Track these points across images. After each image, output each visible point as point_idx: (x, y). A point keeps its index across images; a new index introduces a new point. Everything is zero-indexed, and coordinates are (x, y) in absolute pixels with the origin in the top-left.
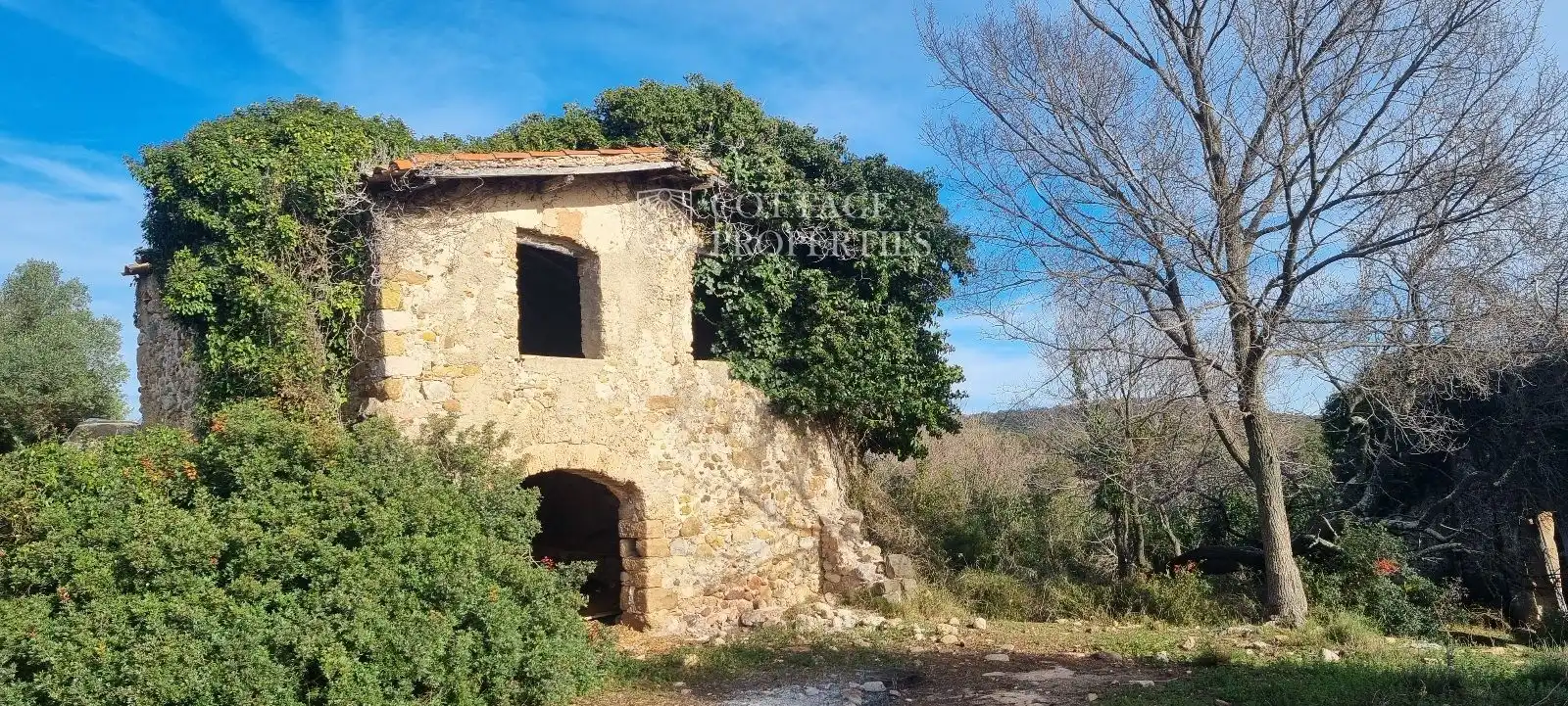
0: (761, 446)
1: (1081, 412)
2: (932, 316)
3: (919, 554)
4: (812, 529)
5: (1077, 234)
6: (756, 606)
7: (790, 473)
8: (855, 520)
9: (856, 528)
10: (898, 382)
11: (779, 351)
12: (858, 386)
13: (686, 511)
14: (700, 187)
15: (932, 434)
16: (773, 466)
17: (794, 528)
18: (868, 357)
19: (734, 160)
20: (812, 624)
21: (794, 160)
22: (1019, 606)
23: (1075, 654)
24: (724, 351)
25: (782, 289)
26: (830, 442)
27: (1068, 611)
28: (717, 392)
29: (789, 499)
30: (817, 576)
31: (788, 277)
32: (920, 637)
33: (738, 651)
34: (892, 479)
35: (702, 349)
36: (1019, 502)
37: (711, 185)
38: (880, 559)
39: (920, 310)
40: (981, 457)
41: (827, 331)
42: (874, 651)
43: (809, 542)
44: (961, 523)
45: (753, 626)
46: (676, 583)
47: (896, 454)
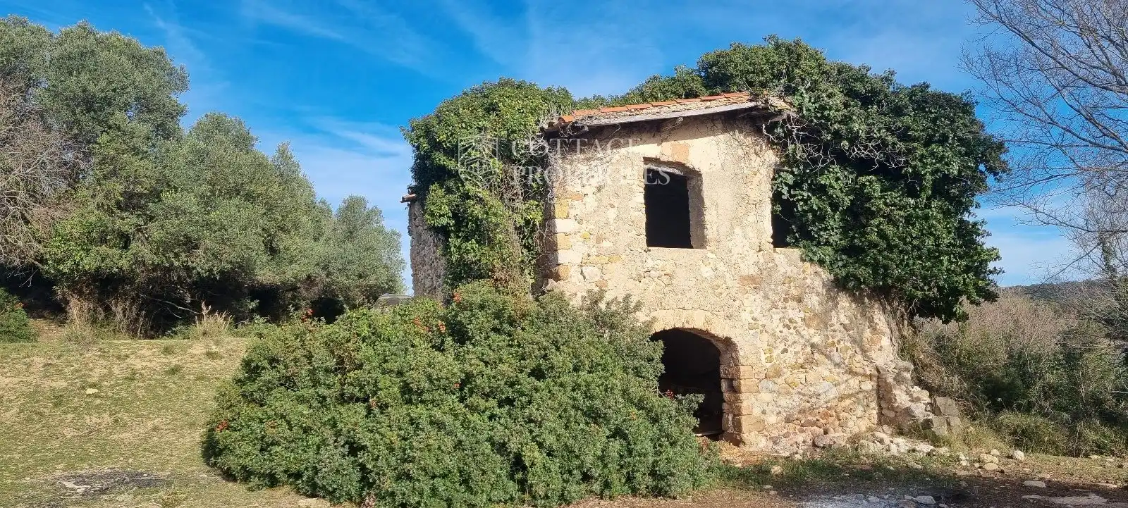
0: (827, 312)
1: (1110, 284)
2: (970, 208)
3: (962, 397)
4: (871, 375)
5: (1105, 135)
6: (826, 432)
7: (851, 332)
8: (907, 370)
9: (908, 375)
10: (941, 261)
11: (841, 240)
12: (907, 265)
13: (770, 359)
14: (776, 119)
15: (972, 302)
16: (837, 326)
17: (856, 374)
18: (915, 242)
19: (802, 97)
20: (872, 448)
21: (851, 93)
22: (1054, 443)
23: (1108, 485)
24: (796, 239)
25: (842, 192)
26: (884, 310)
27: (1100, 449)
28: (792, 271)
29: (850, 352)
30: (875, 412)
31: (847, 183)
32: (964, 463)
33: (813, 465)
34: (937, 338)
35: (779, 240)
36: (1052, 357)
37: (785, 117)
38: (929, 400)
39: (961, 203)
40: (1016, 322)
41: (880, 223)
42: (924, 472)
43: (869, 386)
44: (998, 374)
45: (824, 447)
46: (764, 412)
47: (941, 318)
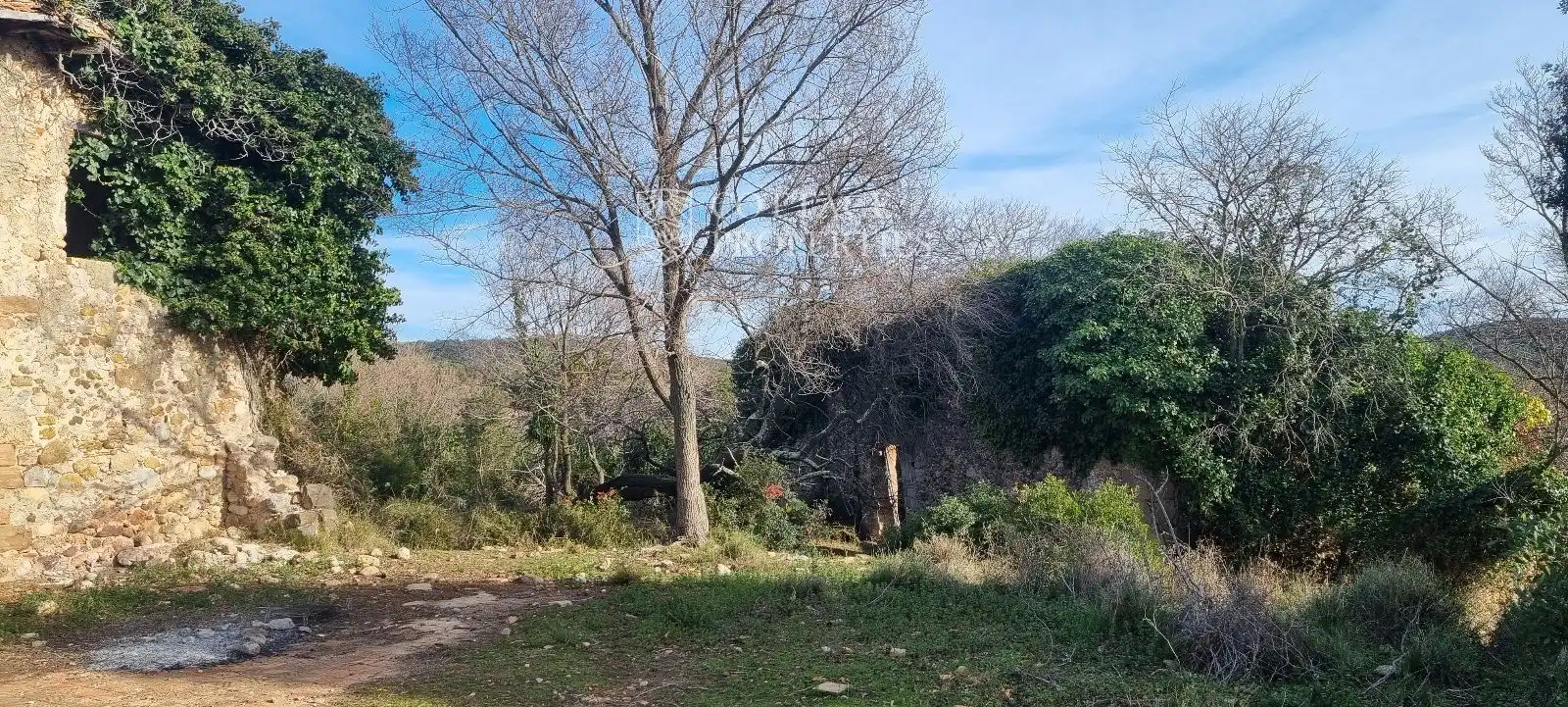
0: (154, 363)
1: (519, 345)
2: (370, 233)
3: (341, 483)
4: (216, 456)
5: (526, 165)
6: (137, 543)
7: (190, 395)
8: (269, 447)
9: (270, 456)
10: (327, 301)
11: (183, 255)
12: (281, 301)
13: (48, 434)
14: (83, 52)
15: (365, 359)
16: (169, 386)
17: (192, 455)
18: (294, 271)
19: (132, 26)
20: (209, 560)
21: (211, 39)
22: (445, 535)
23: (498, 579)
24: (109, 248)
25: (190, 184)
26: (243, 363)
27: (494, 538)
28: (94, 295)
29: (186, 423)
30: (218, 509)
31: (198, 171)
32: (337, 569)
33: (111, 594)
34: (315, 405)
35: (78, 243)
36: (451, 431)
37: (100, 51)
38: (297, 489)
39: (357, 225)
40: (414, 387)
41: (246, 238)
42: (283, 587)
43: (211, 471)
44: (389, 452)
45: (131, 567)
46: (31, 519)
47: (322, 379)
